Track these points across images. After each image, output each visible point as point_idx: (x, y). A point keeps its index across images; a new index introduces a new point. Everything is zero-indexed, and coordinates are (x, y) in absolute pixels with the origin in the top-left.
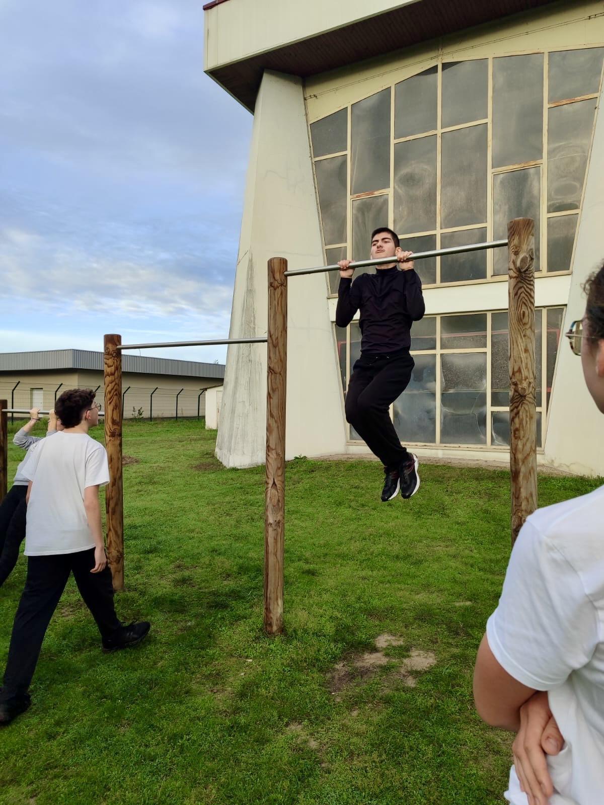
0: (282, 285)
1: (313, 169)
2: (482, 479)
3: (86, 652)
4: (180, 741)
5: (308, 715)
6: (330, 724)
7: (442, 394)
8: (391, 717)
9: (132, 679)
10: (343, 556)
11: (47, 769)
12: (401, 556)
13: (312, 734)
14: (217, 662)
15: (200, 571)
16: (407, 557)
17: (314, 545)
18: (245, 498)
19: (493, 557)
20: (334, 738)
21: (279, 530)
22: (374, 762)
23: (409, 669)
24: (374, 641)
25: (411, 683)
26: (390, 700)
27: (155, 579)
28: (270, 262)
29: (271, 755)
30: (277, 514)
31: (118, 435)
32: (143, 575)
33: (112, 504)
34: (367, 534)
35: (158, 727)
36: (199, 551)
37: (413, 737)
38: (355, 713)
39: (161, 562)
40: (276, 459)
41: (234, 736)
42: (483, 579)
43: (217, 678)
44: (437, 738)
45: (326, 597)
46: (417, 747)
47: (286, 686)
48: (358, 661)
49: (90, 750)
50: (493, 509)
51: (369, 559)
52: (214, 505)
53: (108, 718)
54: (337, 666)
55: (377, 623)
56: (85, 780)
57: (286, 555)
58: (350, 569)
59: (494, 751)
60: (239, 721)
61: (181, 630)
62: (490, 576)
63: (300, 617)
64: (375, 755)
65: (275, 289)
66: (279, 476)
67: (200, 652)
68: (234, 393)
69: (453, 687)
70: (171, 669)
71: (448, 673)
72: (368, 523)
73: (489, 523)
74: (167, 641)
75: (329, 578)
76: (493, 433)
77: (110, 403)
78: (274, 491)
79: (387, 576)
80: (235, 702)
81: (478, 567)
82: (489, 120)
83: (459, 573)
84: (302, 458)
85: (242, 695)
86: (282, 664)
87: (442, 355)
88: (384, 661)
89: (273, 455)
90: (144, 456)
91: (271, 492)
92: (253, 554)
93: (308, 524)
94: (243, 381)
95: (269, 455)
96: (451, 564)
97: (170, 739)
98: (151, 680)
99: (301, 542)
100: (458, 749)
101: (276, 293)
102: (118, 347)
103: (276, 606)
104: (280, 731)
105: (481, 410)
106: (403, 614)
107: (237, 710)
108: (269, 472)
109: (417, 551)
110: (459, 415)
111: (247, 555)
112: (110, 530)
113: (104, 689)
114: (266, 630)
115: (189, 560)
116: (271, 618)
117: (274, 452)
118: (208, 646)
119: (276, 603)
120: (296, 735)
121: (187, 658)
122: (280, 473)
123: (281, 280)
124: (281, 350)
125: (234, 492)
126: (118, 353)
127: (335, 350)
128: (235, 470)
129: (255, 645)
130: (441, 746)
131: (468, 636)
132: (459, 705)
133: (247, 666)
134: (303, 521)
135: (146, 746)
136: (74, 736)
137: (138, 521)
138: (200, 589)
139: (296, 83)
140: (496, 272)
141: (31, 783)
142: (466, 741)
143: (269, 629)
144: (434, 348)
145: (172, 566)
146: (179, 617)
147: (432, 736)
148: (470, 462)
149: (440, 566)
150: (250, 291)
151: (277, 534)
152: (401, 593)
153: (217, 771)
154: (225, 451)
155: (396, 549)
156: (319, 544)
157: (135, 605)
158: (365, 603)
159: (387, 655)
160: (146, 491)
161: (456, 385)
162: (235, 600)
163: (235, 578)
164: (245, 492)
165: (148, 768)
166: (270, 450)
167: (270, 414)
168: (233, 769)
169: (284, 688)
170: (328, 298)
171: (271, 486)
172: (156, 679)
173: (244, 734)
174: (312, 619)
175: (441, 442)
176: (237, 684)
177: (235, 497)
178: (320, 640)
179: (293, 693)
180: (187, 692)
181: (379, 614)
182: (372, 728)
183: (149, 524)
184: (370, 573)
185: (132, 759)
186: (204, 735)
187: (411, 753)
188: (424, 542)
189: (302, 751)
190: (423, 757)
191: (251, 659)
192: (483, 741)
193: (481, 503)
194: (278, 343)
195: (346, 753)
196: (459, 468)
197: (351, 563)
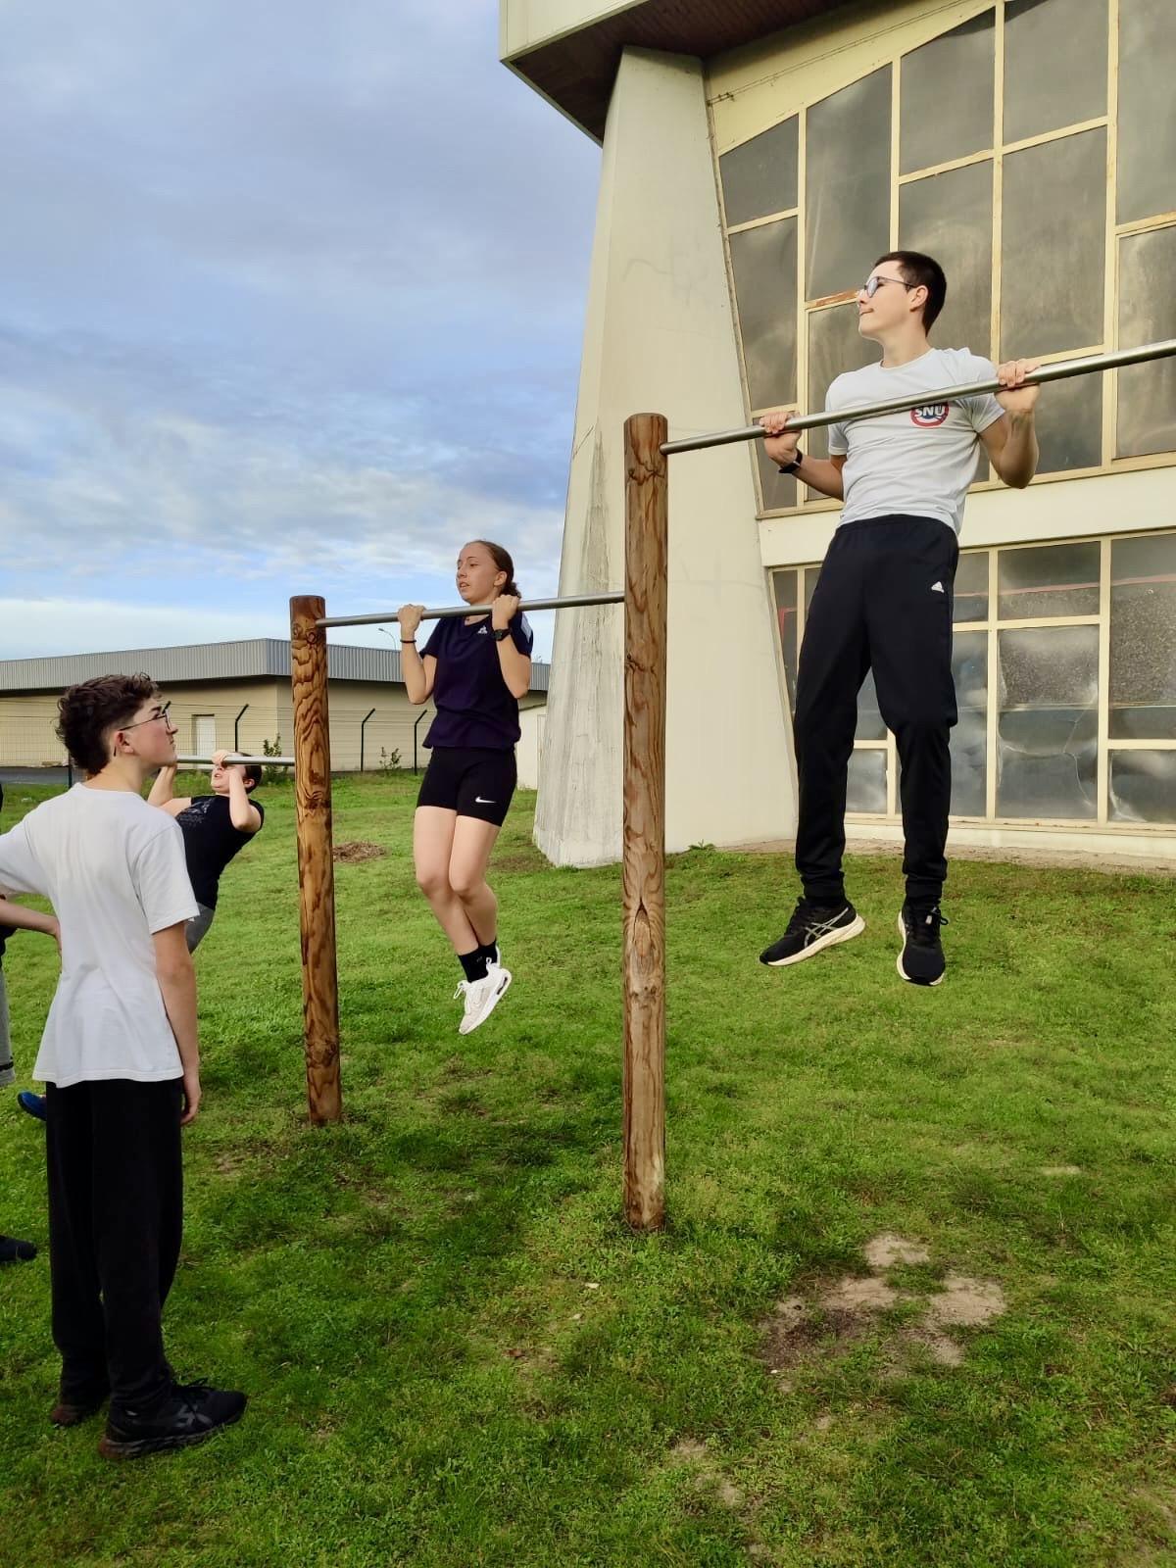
0: (655, 473)
1: (725, 251)
2: (1089, 893)
3: (257, 1253)
4: (439, 1472)
5: (719, 1424)
6: (768, 1448)
7: (1002, 715)
8: (907, 1439)
9: (345, 1320)
10: (792, 1057)
11: (158, 1522)
12: (919, 1058)
13: (727, 1470)
14: (523, 1288)
15: (497, 1081)
16: (930, 1062)
17: (732, 1030)
18: (591, 929)
19: (1123, 1065)
20: (777, 1483)
21: (655, 1008)
22: (871, 1550)
23: (945, 1320)
24: (863, 1250)
25: (948, 1354)
26: (903, 1396)
27: (404, 1097)
28: (629, 425)
29: (636, 1516)
30: (648, 974)
31: (322, 804)
32: (382, 1087)
33: (313, 946)
34: (843, 1008)
35: (394, 1435)
36: (496, 1038)
37: (961, 1493)
38: (824, 1423)
39: (418, 1061)
40: (644, 856)
41: (554, 1467)
42: (1103, 1116)
43: (525, 1322)
44: (1019, 1500)
45: (757, 1146)
46: (972, 1519)
47: (669, 1350)
48: (829, 1295)
49: (250, 1482)
50: (1117, 958)
51: (847, 1064)
52: (528, 941)
53: (291, 1407)
54: (782, 1307)
55: (869, 1208)
56: (234, 1553)
57: (671, 1051)
58: (808, 1085)
59: (1154, 1539)
60: (568, 1431)
61: (453, 1209)
62: (1119, 1110)
63: (702, 1193)
64: (873, 1535)
65: (640, 484)
66: (652, 892)
67: (490, 1262)
68: (568, 718)
69: (1049, 1371)
70: (427, 1300)
71: (1035, 1337)
72: (845, 984)
73: (1109, 987)
74: (422, 1235)
75: (763, 1103)
76: (1112, 793)
77: (305, 739)
78: (641, 925)
79: (888, 1102)
80: (559, 1382)
81: (1091, 1087)
82: (1110, 120)
83: (1047, 1100)
84: (705, 848)
85: (575, 1367)
86: (663, 1297)
87: (1000, 632)
88: (886, 1298)
89: (639, 848)
90: (397, 843)
91: (636, 926)
92: (604, 1047)
93: (718, 984)
94: (585, 693)
95: (629, 848)
96: (1030, 1078)
97: (416, 1466)
98: (385, 1323)
99: (704, 1024)
100: (1067, 1528)
101: (642, 493)
102: (318, 622)
103: (648, 1169)
104: (655, 1458)
105: (1086, 746)
106: (927, 1189)
107: (562, 1405)
108: (630, 883)
109: (953, 1048)
110: (1036, 758)
111: (593, 1049)
112: (310, 998)
113: (288, 1340)
114: (626, 1222)
115: (472, 1056)
116: (639, 1193)
117: (640, 841)
118: (506, 1250)
119: (649, 1163)
120: (691, 1469)
121: (462, 1275)
122: (653, 885)
123: (653, 463)
124: (655, 617)
125: (569, 915)
126: (319, 635)
127: (773, 626)
128: (570, 870)
129: (604, 1251)
130: (1027, 1519)
131: (1077, 1248)
132: (1065, 1418)
133: (587, 1299)
134: (708, 978)
135: (366, 1479)
136: (218, 1447)
137: (377, 972)
138: (495, 1119)
139: (688, 69)
140: (1122, 450)
141: (122, 1554)
142: (1086, 1510)
143: (634, 1216)
144: (984, 617)
145: (440, 1070)
146: (450, 1180)
147: (1004, 1494)
148: (1060, 856)
149: (1005, 1083)
150: (597, 510)
151: (650, 1017)
152: (920, 1142)
153: (517, 1550)
154: (552, 833)
155: (906, 1042)
156: (741, 1028)
157: (361, 1152)
158: (841, 1162)
159: (892, 1285)
160: (397, 913)
161: (1030, 694)
162: (566, 1147)
163: (567, 1097)
164: (591, 917)
165: (368, 1536)
166: (632, 838)
167: (631, 760)
168: (551, 1548)
169: (665, 1354)
170: (758, 520)
171: (635, 913)
172: (396, 1322)
173: (576, 1463)
174: (728, 1197)
175: (998, 814)
176: (565, 1338)
177: (569, 927)
178: (745, 1246)
179: (687, 1369)
180: (459, 1355)
181: (873, 1189)
182: (864, 1463)
183: (399, 980)
184: (851, 1095)
185: (335, 1509)
186: (490, 1460)
187: (956, 1534)
188: (968, 1027)
189: (706, 1510)
190: (985, 1546)
191: (595, 1281)
192: (1127, 1512)
193: (1089, 944)
194: (646, 603)
195: (806, 1524)
196: (1038, 870)
197: (810, 1071)
